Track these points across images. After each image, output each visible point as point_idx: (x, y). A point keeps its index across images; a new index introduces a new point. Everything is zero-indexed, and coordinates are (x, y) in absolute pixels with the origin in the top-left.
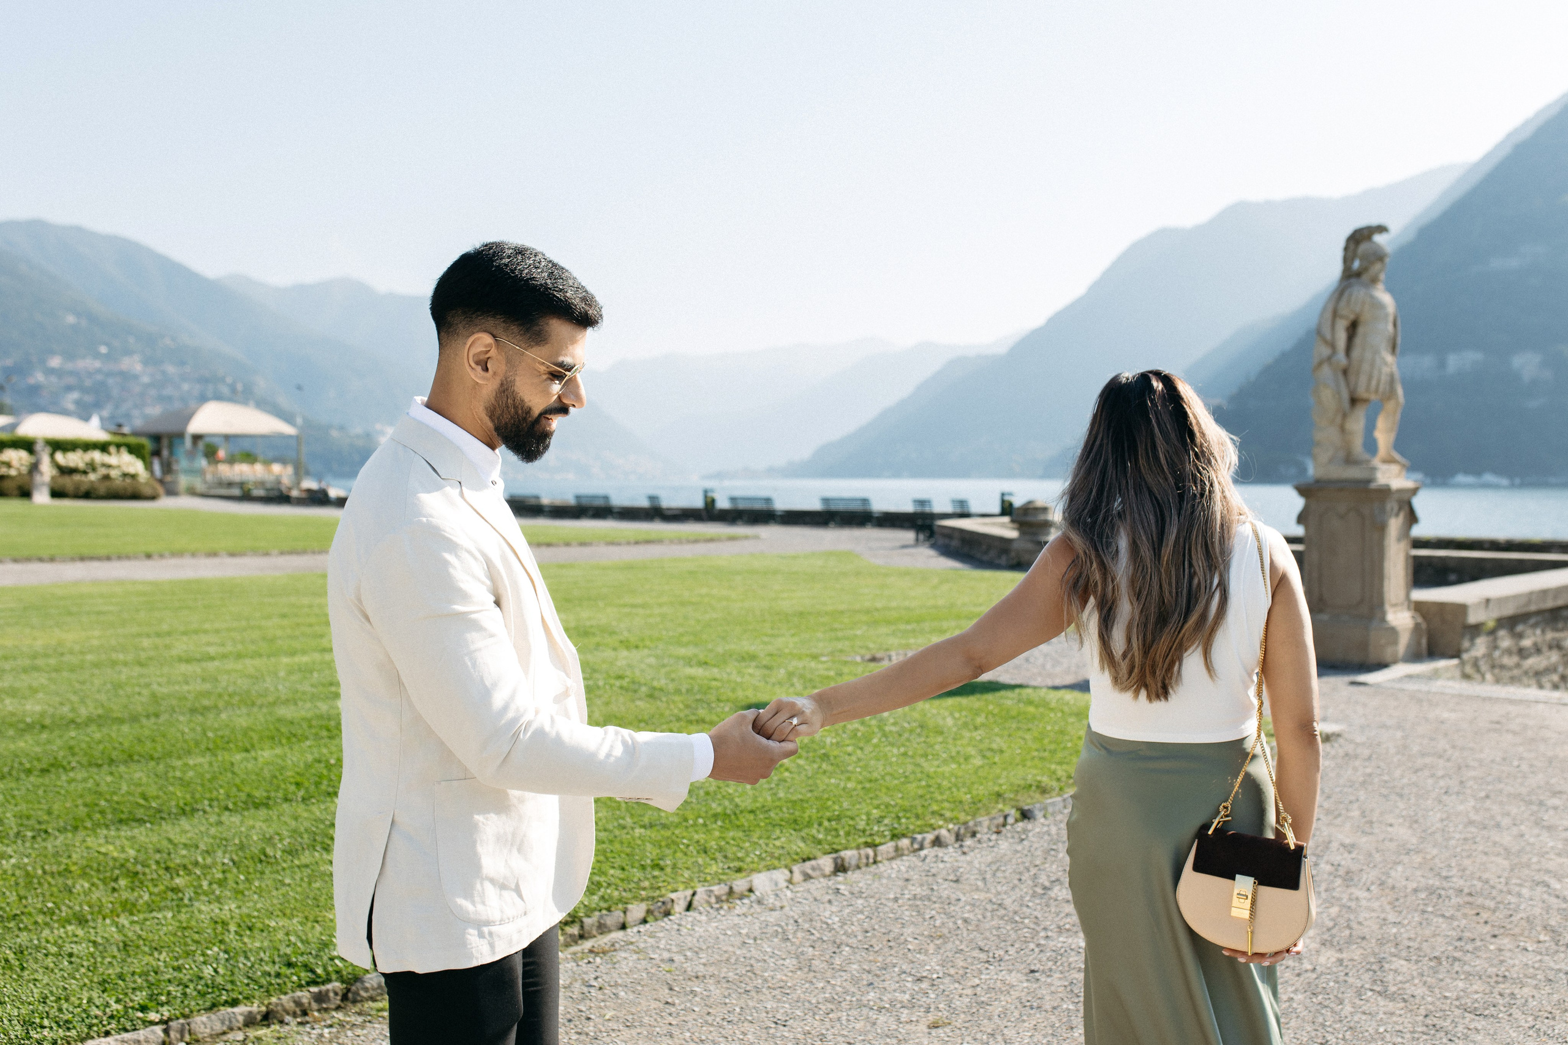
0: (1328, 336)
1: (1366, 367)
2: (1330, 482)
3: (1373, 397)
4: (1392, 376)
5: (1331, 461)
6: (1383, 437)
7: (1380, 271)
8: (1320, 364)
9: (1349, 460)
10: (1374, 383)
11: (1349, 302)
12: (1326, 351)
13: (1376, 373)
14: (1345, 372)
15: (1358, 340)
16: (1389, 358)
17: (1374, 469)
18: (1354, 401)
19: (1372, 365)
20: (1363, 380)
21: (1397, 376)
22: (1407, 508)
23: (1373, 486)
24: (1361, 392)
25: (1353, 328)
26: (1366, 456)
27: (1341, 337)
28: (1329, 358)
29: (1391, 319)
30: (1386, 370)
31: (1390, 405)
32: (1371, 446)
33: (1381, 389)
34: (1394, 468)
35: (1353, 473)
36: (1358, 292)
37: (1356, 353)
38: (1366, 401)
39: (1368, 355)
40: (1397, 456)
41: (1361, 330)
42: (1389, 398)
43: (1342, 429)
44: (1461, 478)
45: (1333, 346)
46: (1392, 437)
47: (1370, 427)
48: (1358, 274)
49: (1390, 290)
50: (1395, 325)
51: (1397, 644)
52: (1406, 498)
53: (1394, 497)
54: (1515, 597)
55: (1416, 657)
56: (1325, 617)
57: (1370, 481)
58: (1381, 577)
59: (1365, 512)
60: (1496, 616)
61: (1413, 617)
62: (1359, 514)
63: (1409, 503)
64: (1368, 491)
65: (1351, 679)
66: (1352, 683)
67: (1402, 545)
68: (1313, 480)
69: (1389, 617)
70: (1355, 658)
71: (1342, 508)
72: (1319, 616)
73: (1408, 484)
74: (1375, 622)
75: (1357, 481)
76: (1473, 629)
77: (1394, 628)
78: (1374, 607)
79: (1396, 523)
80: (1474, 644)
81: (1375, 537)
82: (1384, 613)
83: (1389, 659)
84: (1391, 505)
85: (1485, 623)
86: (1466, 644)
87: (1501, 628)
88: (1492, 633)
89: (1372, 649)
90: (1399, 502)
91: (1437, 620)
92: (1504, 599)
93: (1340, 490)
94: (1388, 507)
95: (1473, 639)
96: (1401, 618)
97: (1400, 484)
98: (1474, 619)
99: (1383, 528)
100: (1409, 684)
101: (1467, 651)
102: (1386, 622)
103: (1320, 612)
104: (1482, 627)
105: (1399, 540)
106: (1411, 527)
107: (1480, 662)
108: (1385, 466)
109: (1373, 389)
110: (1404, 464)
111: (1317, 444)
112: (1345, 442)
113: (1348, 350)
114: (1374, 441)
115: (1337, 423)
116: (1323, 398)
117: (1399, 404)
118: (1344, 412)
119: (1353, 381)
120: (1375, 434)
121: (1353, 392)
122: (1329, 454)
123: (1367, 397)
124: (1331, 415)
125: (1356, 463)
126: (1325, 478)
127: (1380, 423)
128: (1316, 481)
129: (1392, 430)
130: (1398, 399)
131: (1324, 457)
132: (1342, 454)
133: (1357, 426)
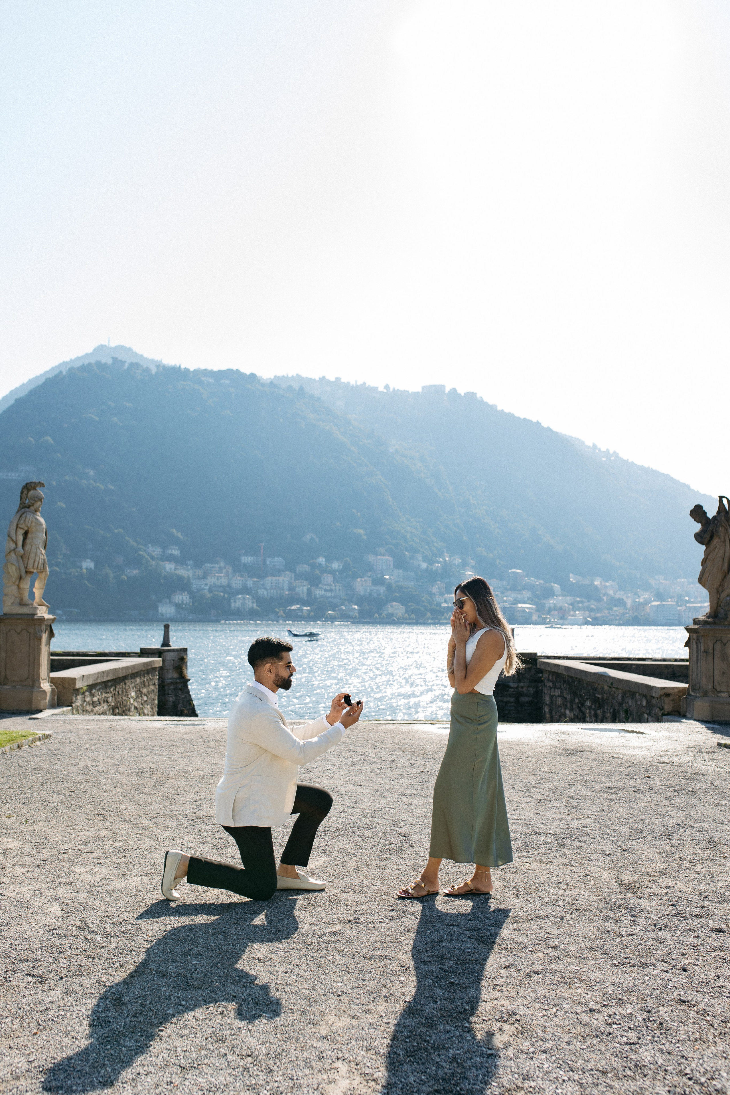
0: (14, 538)
1: (32, 555)
2: (12, 615)
3: (35, 571)
4: (44, 560)
5: (13, 603)
6: (38, 592)
7: (39, 507)
8: (10, 552)
9: (22, 604)
10: (36, 563)
11: (25, 521)
12: (13, 546)
13: (37, 559)
14: (22, 557)
15: (28, 541)
16: (43, 551)
17: (36, 608)
18: (27, 572)
19: (36, 554)
20: (31, 561)
21: (46, 560)
22: (49, 629)
23: (36, 617)
24: (30, 568)
25: (26, 534)
26: (30, 602)
27: (21, 538)
28: (14, 550)
29: (44, 531)
30: (42, 557)
31: (43, 575)
32: (32, 595)
33: (39, 567)
34: (44, 608)
35: (25, 610)
36: (29, 516)
37: (27, 547)
38: (32, 572)
39: (34, 549)
40: (45, 603)
41: (30, 536)
42: (42, 572)
43: (18, 586)
45: (16, 544)
46: (42, 591)
47: (32, 586)
48: (29, 507)
49: (42, 516)
50: (46, 535)
51: (46, 699)
52: (49, 624)
53: (45, 623)
54: (93, 675)
55: (52, 706)
56: (8, 687)
57: (34, 615)
58: (39, 665)
59: (31, 630)
60: (86, 684)
61: (51, 686)
62: (27, 631)
63: (51, 626)
64: (33, 619)
65: (28, 717)
66: (30, 719)
67: (47, 648)
68: (2, 614)
69: (42, 685)
70: (24, 707)
71: (19, 629)
72: (5, 687)
73: (51, 617)
74: (35, 689)
75: (28, 614)
76: (77, 691)
77: (45, 691)
78: (34, 680)
79: (45, 636)
80: (77, 699)
81: (36, 643)
82: (40, 683)
83: (42, 707)
84: (44, 627)
85: (82, 688)
86: (74, 699)
87: (87, 691)
88: (84, 693)
89: (33, 701)
90: (47, 625)
91: (60, 687)
92: (89, 676)
93: (19, 619)
94: (42, 628)
95: (76, 696)
96: (46, 686)
97: (47, 616)
98: (78, 686)
99: (40, 639)
100: (58, 718)
101: (75, 702)
102: (41, 688)
103: (5, 685)
104: (80, 690)
105: (46, 646)
106: (50, 639)
107: (79, 708)
108: (40, 607)
109: (35, 567)
110: (47, 606)
111: (6, 595)
112: (20, 594)
113: (23, 545)
114: (34, 593)
115: (17, 583)
116: (10, 571)
117: (46, 574)
118: (21, 578)
119: (26, 562)
120: (34, 590)
121: (26, 568)
122: (12, 601)
123: (32, 570)
124: (14, 579)
125: (25, 605)
126: (9, 613)
127: (37, 584)
128: (5, 614)
129: (42, 588)
130: (46, 571)
131: (9, 601)
132: (18, 600)
133: (25, 585)
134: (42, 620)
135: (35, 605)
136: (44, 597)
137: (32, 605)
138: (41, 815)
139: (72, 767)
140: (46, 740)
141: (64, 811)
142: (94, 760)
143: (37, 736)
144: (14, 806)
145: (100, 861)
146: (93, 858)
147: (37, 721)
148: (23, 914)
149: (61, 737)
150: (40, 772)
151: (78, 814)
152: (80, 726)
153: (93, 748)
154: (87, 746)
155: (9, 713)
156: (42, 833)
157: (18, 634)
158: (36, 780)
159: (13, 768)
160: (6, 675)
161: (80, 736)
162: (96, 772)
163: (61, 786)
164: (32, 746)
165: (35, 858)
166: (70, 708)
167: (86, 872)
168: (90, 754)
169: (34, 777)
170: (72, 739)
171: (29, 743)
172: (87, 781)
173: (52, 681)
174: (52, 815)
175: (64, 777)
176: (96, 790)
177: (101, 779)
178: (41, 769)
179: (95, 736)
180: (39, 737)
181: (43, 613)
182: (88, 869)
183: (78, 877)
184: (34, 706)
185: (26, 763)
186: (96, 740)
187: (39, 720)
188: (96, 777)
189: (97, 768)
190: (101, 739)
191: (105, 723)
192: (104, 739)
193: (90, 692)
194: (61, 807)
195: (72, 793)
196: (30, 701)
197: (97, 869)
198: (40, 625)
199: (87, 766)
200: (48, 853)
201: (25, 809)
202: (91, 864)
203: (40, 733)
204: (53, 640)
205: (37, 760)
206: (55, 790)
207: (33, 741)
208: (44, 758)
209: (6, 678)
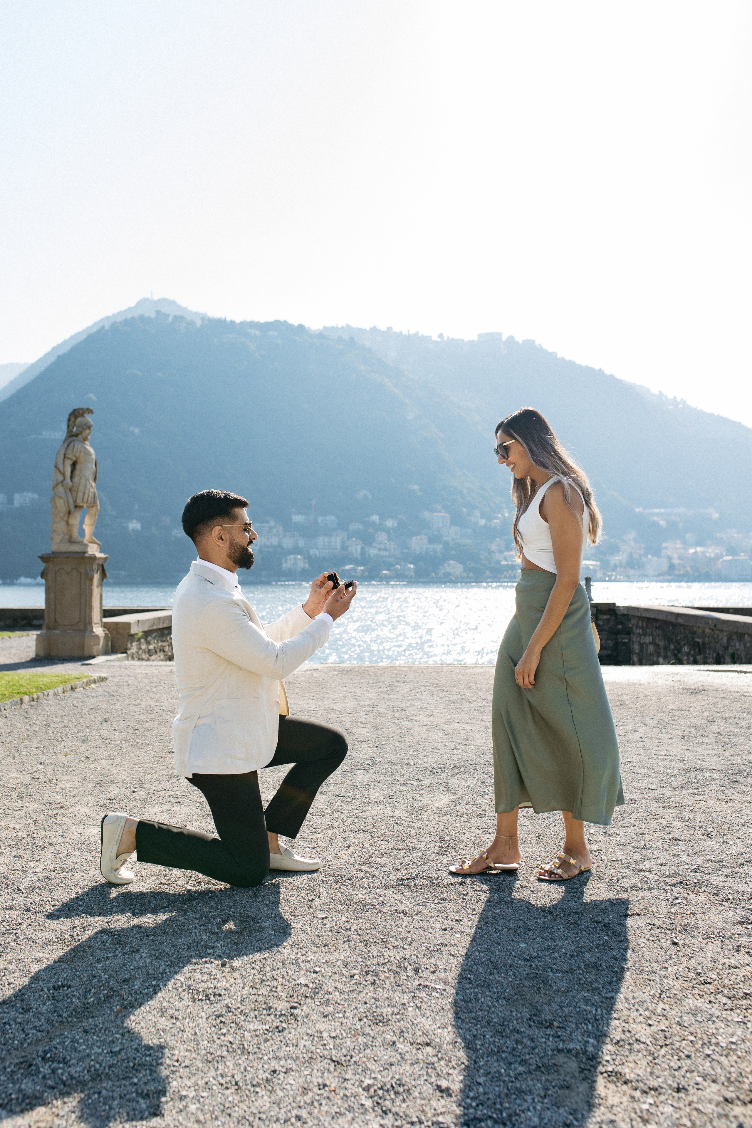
0: (61, 469)
1: (81, 488)
2: (61, 553)
3: (85, 505)
4: (94, 493)
5: (61, 541)
6: (88, 529)
7: (88, 435)
8: (57, 485)
9: (71, 541)
10: (86, 497)
11: (73, 450)
12: (60, 477)
13: (86, 492)
14: (70, 490)
15: (77, 472)
16: (93, 484)
17: (86, 546)
18: (76, 506)
19: (86, 486)
20: (80, 494)
21: (97, 494)
22: (101, 569)
23: (86, 555)
24: (79, 502)
25: (74, 465)
26: (80, 539)
27: (68, 469)
28: (62, 481)
29: (94, 461)
30: (92, 490)
31: (93, 510)
32: (82, 533)
33: (89, 501)
34: (95, 546)
36: (76, 445)
37: (76, 479)
38: (81, 507)
39: (82, 481)
40: (96, 540)
41: (79, 466)
42: (93, 507)
43: (67, 522)
44: (23, 580)
45: (64, 475)
46: (93, 528)
47: (82, 522)
48: (77, 436)
49: (92, 446)
50: (96, 466)
51: (99, 645)
52: (101, 563)
53: (97, 562)
54: (149, 620)
55: (106, 653)
56: (58, 632)
57: (85, 553)
58: (91, 607)
59: (82, 570)
60: (141, 630)
61: (104, 631)
62: (78, 571)
63: (103, 566)
64: (84, 558)
65: (80, 663)
66: (83, 665)
67: (99, 590)
68: (50, 552)
69: (94, 630)
70: (76, 654)
71: (68, 568)
72: (54, 631)
73: (102, 555)
74: (88, 633)
75: (77, 552)
76: (132, 637)
77: (97, 636)
78: (87, 624)
79: (96, 577)
80: (132, 646)
81: (88, 584)
82: (92, 627)
83: (95, 654)
84: (95, 567)
85: (137, 634)
86: (129, 645)
87: (142, 637)
88: (139, 640)
89: (86, 648)
90: (98, 565)
91: (114, 632)
92: (145, 621)
93: (68, 558)
94: (94, 568)
95: (131, 643)
96: (99, 631)
97: (99, 555)
98: (133, 631)
99: (91, 579)
100: (112, 663)
101: (129, 649)
102: (93, 632)
103: (55, 629)
104: (136, 636)
105: (98, 587)
106: (102, 580)
107: (135, 656)
108: (91, 545)
109: (85, 500)
110: (99, 545)
111: (54, 531)
112: (70, 530)
113: (72, 477)
114: (84, 530)
115: (66, 518)
116: (58, 504)
117: (97, 509)
118: (69, 513)
119: (75, 495)
120: (84, 527)
121: (75, 501)
122: (60, 537)
123: (81, 504)
124: (62, 515)
125: (75, 542)
126: (59, 551)
127: (87, 520)
128: (53, 553)
129: (93, 525)
130: (97, 506)
131: (57, 539)
132: (67, 538)
133: (75, 521)
134: (93, 558)
135: (85, 542)
136: (96, 534)
137: (82, 542)
138: (103, 752)
139: (134, 708)
140: (102, 683)
141: (129, 748)
142: (157, 700)
143: (92, 678)
144: (70, 744)
145: (178, 800)
146: (170, 797)
147: (90, 666)
148: (90, 858)
149: (118, 680)
150: (98, 711)
151: (145, 752)
152: (138, 671)
153: (154, 689)
154: (148, 688)
155: (59, 660)
156: (106, 771)
157: (68, 573)
158: (94, 719)
159: (67, 708)
160: (55, 619)
161: (139, 680)
162: (162, 712)
163: (123, 725)
164: (87, 688)
165: (100, 797)
166: (125, 655)
167: (163, 812)
168: (153, 696)
169: (91, 716)
170: (130, 682)
171: (84, 686)
172: (152, 720)
173: (105, 626)
174: (115, 753)
175: (126, 717)
176: (163, 729)
177: (168, 717)
178: (99, 709)
179: (155, 680)
180: (94, 679)
181: (93, 550)
182: (165, 808)
183: (154, 817)
184: (87, 653)
185: (82, 704)
186: (156, 682)
187: (93, 666)
188: (161, 716)
189: (161, 708)
190: (162, 682)
191: (164, 668)
192: (166, 682)
193: (146, 639)
194: (124, 745)
195: (137, 732)
196: (82, 647)
197: (175, 809)
198: (92, 564)
199: (150, 706)
200: (113, 791)
201: (83, 747)
202: (168, 803)
203: (95, 675)
204: (105, 580)
205: (93, 701)
206: (117, 728)
207: (88, 683)
208: (101, 699)
209: (55, 621)
